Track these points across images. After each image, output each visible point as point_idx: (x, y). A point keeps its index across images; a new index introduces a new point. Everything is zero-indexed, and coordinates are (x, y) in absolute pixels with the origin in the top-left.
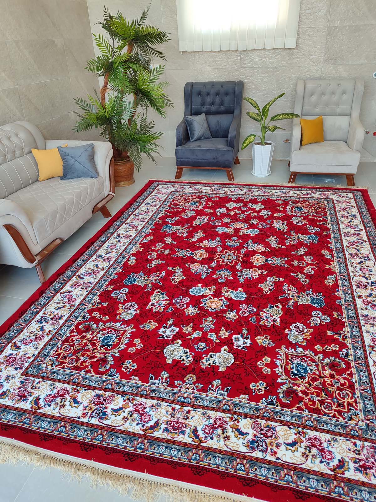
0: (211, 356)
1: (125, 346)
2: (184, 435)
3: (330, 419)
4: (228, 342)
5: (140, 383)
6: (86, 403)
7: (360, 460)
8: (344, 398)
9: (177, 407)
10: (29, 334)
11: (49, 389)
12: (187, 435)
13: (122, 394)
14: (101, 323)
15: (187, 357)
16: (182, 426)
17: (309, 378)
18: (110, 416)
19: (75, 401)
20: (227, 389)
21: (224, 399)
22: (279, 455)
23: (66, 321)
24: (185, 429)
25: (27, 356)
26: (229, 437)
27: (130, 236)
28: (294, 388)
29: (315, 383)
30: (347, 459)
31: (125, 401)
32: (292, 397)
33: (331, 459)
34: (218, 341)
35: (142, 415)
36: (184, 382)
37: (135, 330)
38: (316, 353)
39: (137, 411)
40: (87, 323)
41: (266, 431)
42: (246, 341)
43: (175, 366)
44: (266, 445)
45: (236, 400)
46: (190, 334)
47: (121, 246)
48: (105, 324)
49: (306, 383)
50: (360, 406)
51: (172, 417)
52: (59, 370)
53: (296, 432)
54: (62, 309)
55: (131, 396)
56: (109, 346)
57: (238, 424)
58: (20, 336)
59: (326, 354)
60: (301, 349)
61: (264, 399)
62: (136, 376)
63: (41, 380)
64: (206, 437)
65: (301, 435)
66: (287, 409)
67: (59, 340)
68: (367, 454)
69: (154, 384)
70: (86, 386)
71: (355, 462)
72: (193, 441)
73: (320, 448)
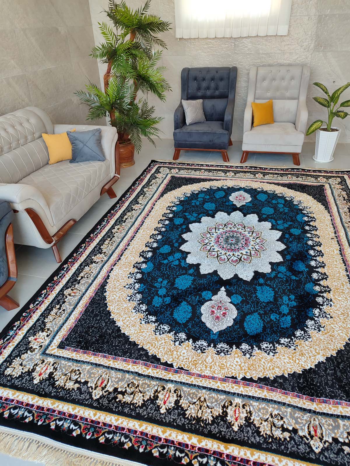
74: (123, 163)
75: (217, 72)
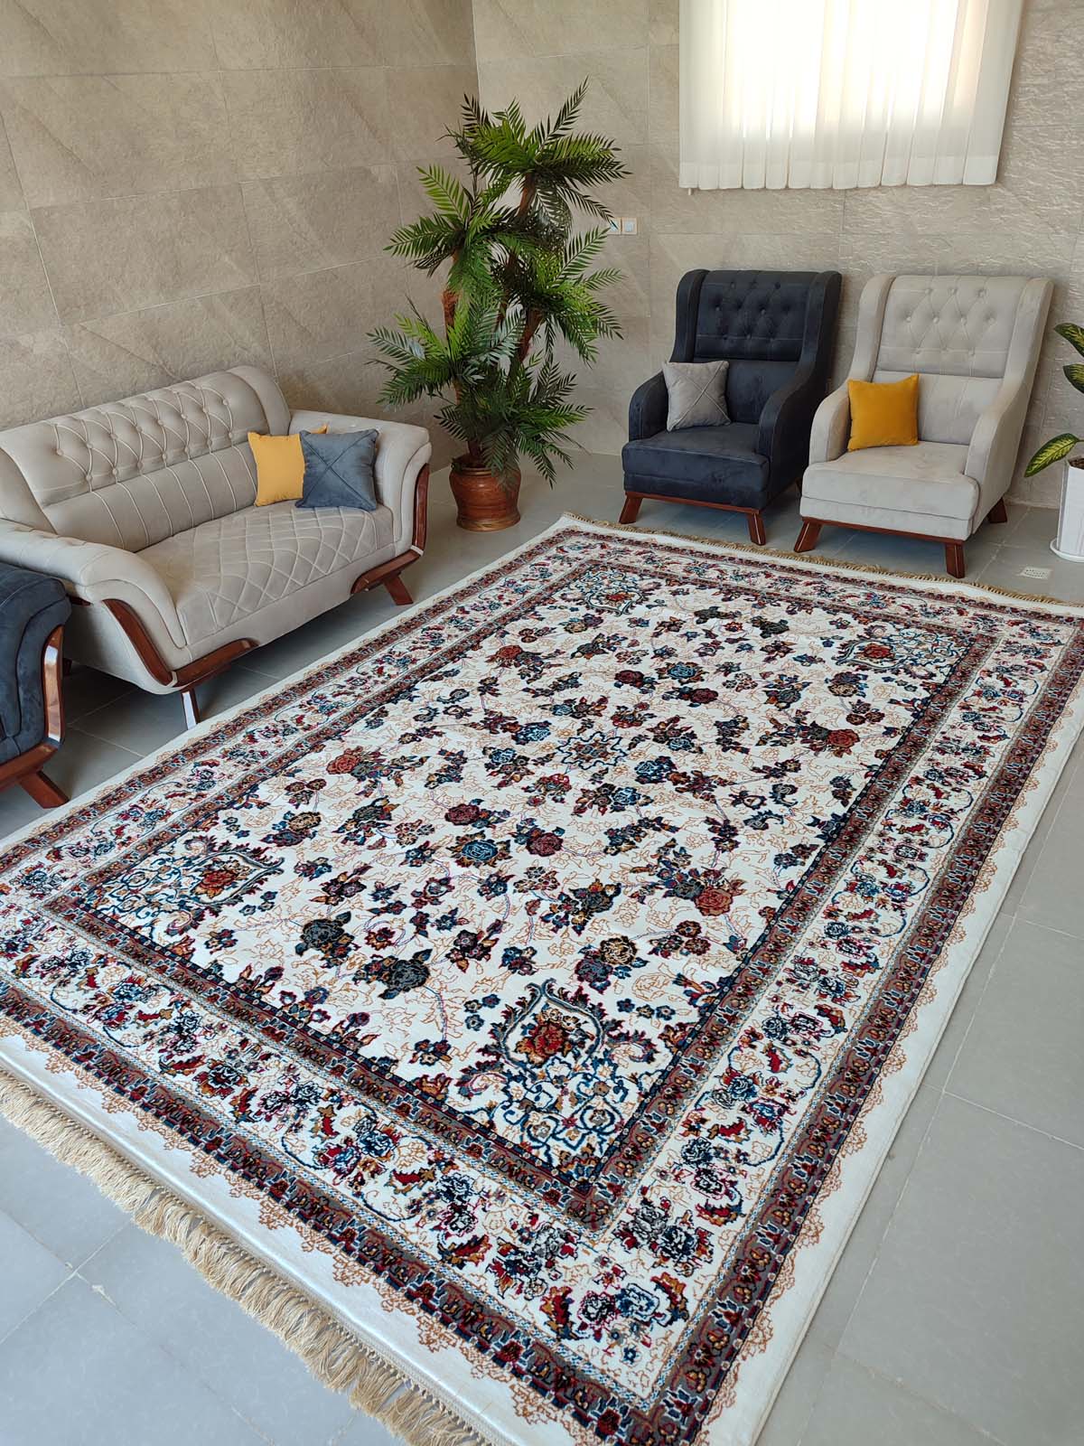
74: (481, 518)
75: (778, 286)
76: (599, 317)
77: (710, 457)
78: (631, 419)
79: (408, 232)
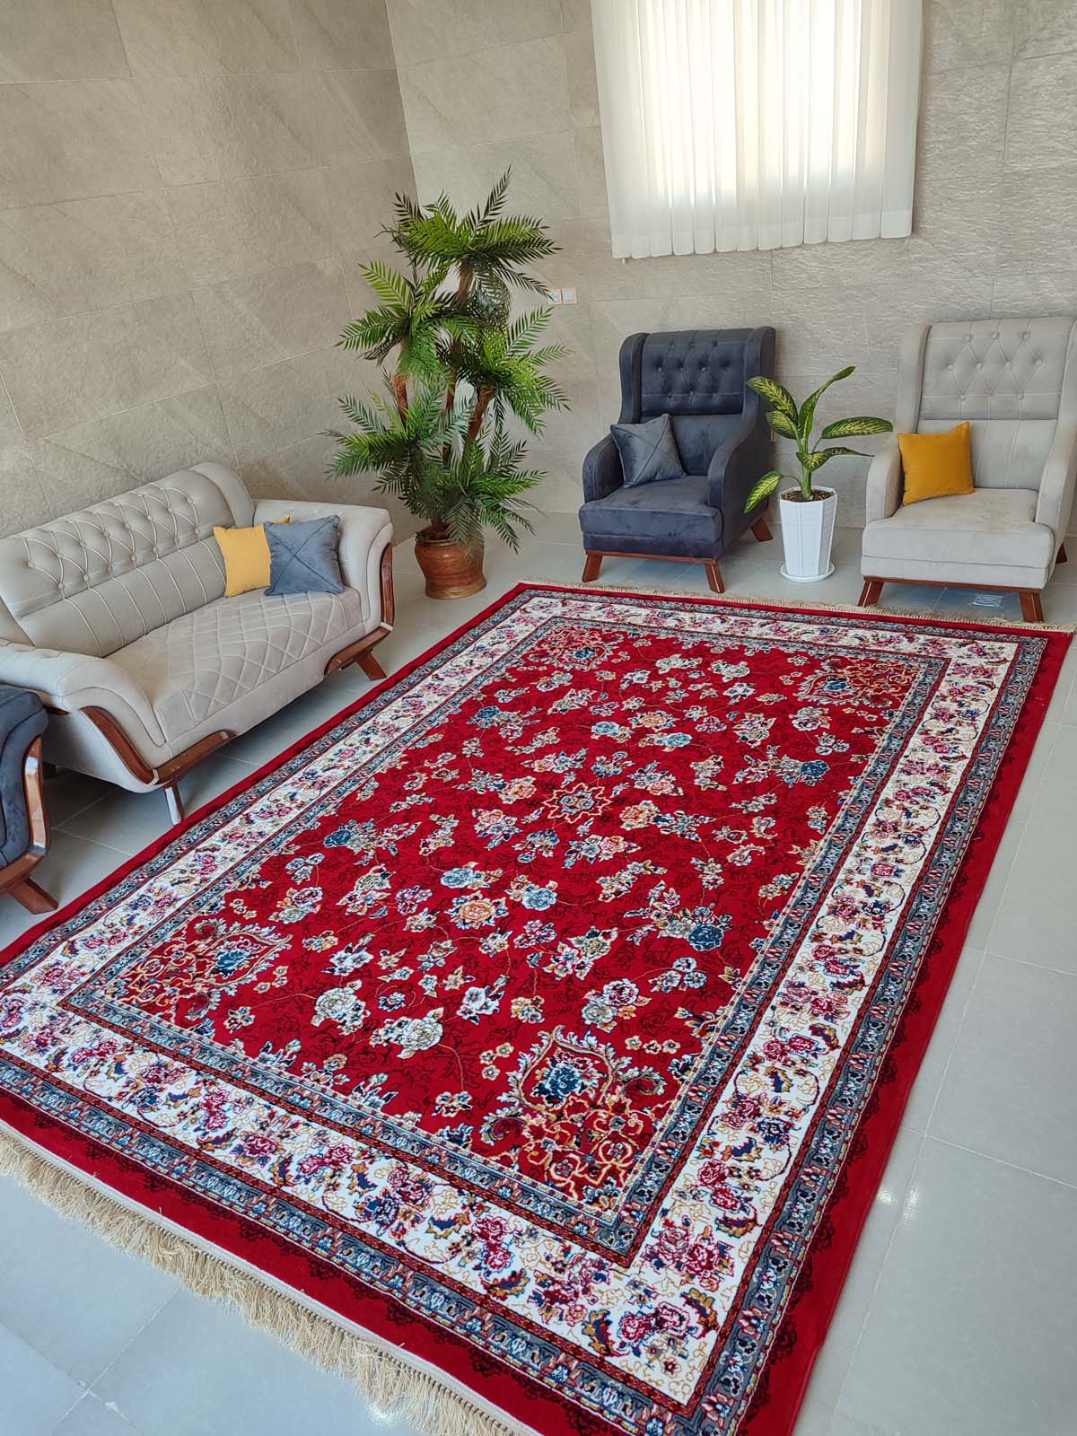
0: (400, 1025)
1: (255, 978)
2: (263, 1165)
3: (552, 1193)
4: (451, 1000)
5: (242, 1055)
6: (132, 1075)
7: (554, 1282)
8: (609, 1158)
9: (281, 1112)
10: (103, 928)
11: (87, 1037)
12: (268, 1166)
13: (200, 1068)
14: (237, 924)
15: (354, 1018)
16: (270, 1149)
17: (568, 1102)
18: (159, 1106)
19: (119, 1069)
20: (390, 1095)
21: (374, 1113)
22: (406, 1238)
23: (179, 910)
24: (271, 1155)
25: (82, 970)
26: (338, 1185)
27: (397, 730)
28: (522, 1117)
29: (573, 1116)
30: (530, 1274)
31: (197, 1083)
32: (505, 1135)
33: (500, 1266)
34: (435, 995)
35: (213, 1114)
36: (320, 1066)
37: (290, 947)
38: (621, 1051)
39: (208, 1105)
40: (212, 921)
41: (412, 1189)
42: (490, 1003)
43: (322, 1032)
44: (395, 1216)
45: (394, 1119)
46: (389, 971)
47: (365, 753)
48: (242, 927)
49: (554, 1112)
50: (632, 1180)
51: (262, 1128)
52: (121, 1006)
53: (466, 1203)
54: (184, 884)
55: (212, 1077)
56: (226, 972)
57: (368, 1165)
58: (89, 929)
59: (639, 1058)
60: (593, 1040)
61: (448, 1128)
62: (241, 1040)
63: (84, 1019)
64: (298, 1177)
65: (473, 1210)
66: (479, 1156)
67: (147, 947)
68: (577, 1275)
69: (264, 1060)
70: (149, 1044)
71: (541, 1284)
72: (271, 1179)
73: (494, 1242)
74: (449, 586)
76: (546, 390)
77: (661, 513)
78: (585, 482)
79: (356, 326)
